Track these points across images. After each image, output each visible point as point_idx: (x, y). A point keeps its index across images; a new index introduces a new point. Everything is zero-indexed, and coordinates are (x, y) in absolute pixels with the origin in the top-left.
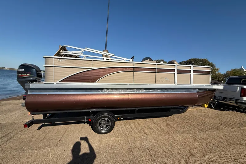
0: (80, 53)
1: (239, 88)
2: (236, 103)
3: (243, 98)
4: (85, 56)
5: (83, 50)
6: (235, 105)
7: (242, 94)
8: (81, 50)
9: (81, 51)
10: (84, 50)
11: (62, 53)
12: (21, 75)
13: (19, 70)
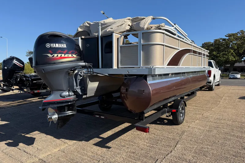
0: (174, 30)
11: (162, 28)
12: (59, 55)
13: (54, 46)
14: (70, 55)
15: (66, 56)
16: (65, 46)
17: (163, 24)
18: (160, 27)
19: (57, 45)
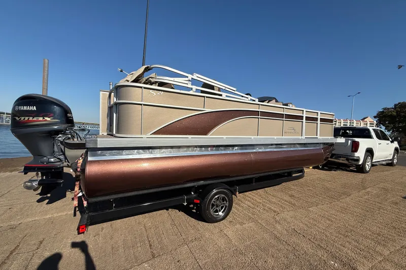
0: (187, 82)
1: (350, 141)
2: (347, 160)
3: (354, 154)
4: (194, 87)
5: (190, 77)
6: (346, 162)
7: (354, 149)
8: (188, 77)
9: (187, 79)
10: (192, 77)
11: (153, 80)
12: (26, 119)
13: (22, 109)
14: (41, 119)
15: (35, 119)
16: (35, 108)
17: (153, 75)
18: (150, 79)
19: (25, 108)
